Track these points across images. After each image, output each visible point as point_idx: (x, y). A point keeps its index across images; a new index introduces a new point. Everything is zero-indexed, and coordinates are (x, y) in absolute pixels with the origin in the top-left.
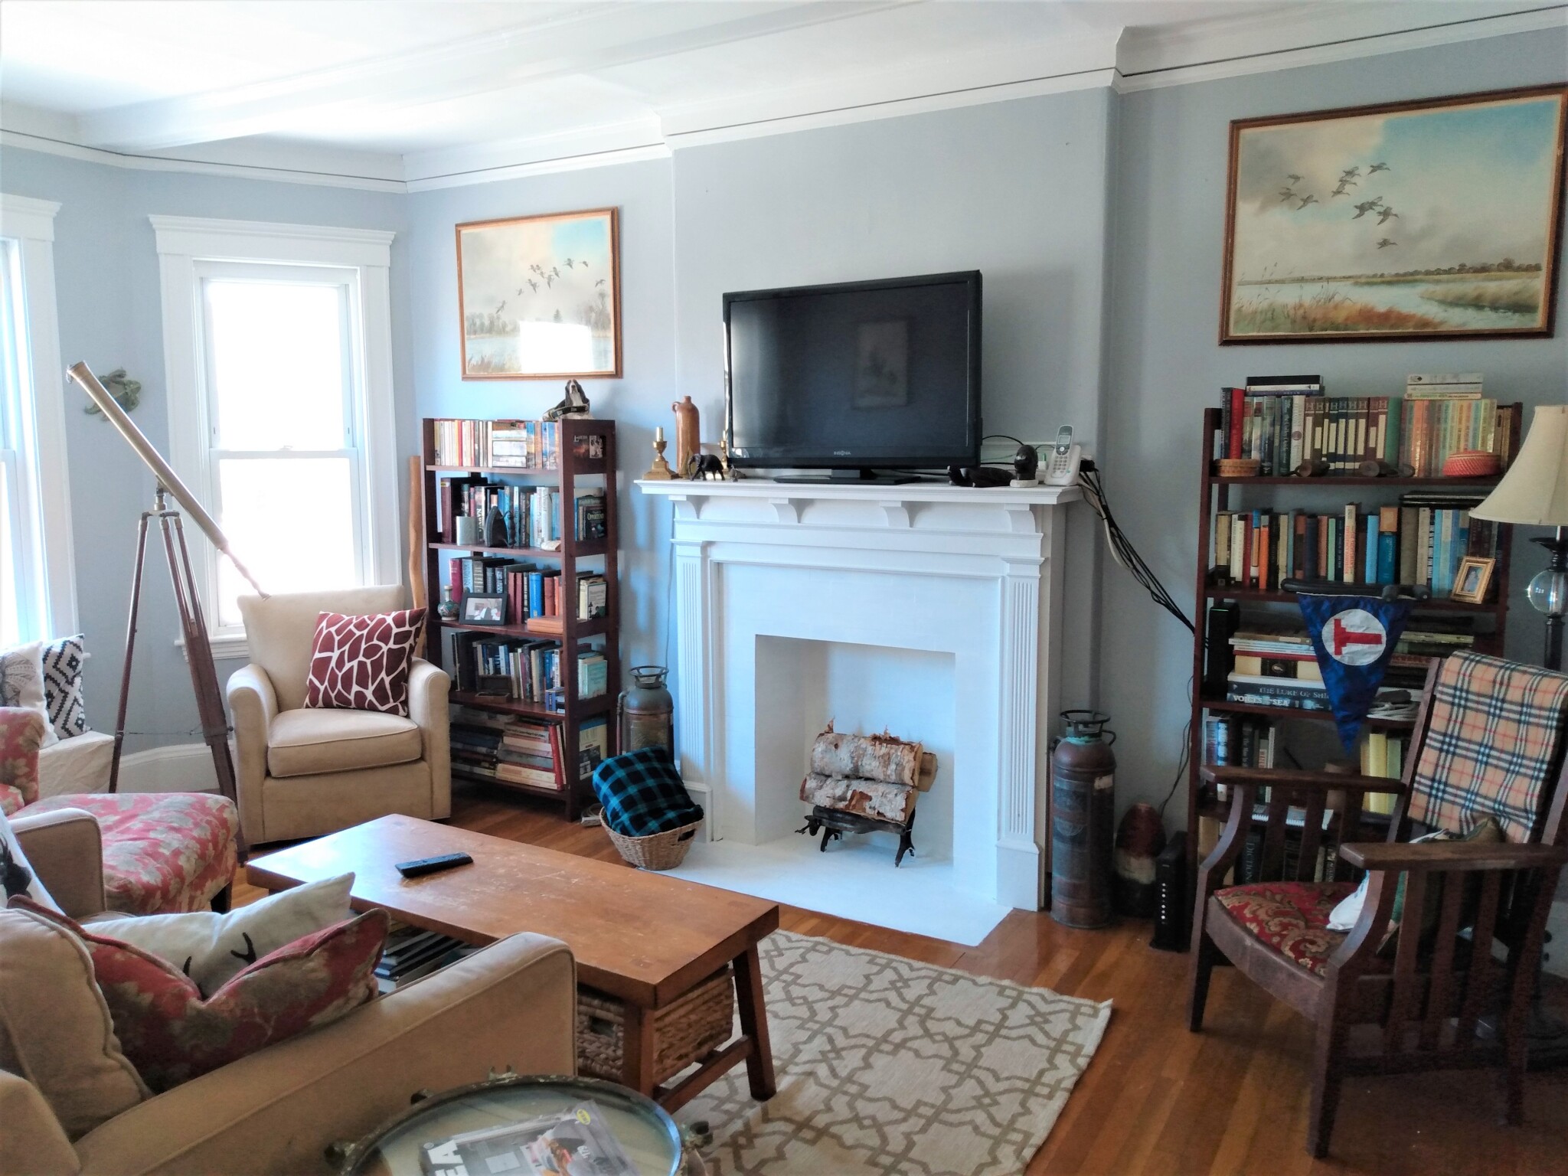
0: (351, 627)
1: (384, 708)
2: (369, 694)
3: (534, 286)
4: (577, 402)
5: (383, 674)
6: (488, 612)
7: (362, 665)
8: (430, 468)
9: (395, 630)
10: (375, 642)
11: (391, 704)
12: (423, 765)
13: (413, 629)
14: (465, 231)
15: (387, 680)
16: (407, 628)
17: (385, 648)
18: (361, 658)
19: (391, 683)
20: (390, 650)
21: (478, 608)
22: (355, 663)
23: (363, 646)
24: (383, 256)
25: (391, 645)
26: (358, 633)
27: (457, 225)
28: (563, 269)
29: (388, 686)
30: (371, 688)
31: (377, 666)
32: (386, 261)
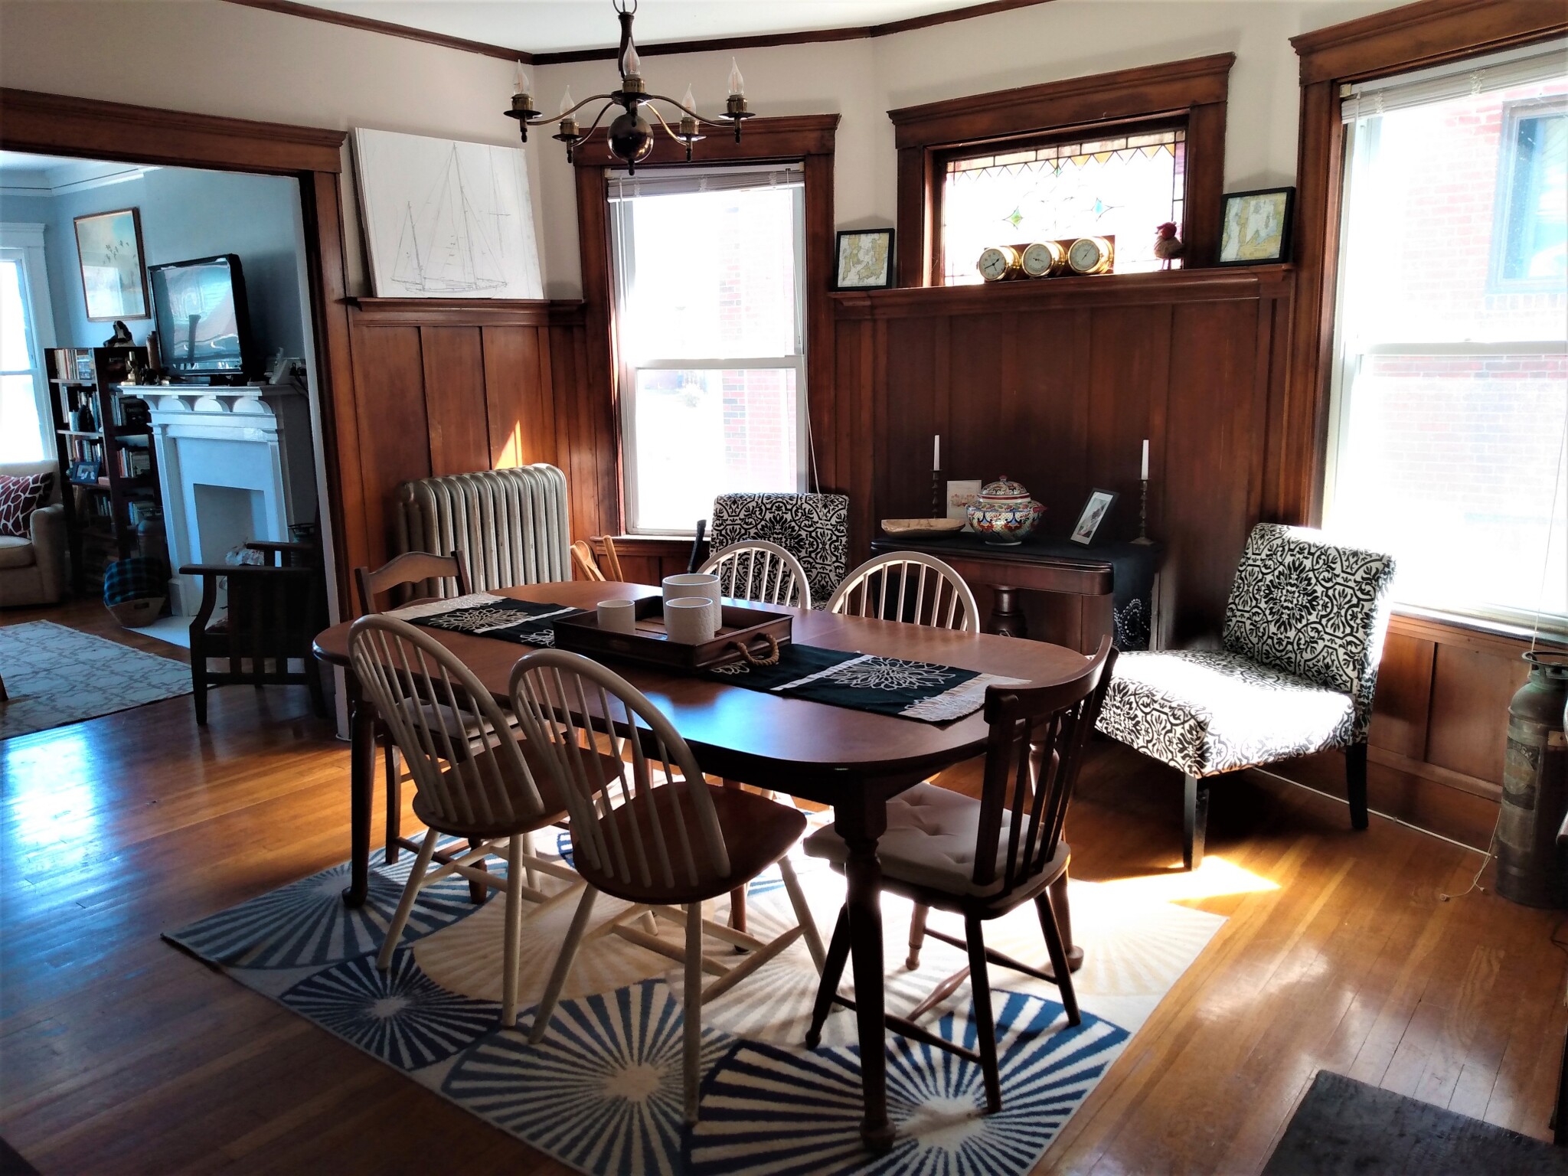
0: (11, 484)
1: (17, 534)
2: (10, 525)
3: (109, 258)
4: (121, 335)
5: (19, 513)
6: (89, 475)
7: (9, 506)
8: (53, 381)
9: (31, 486)
10: (19, 493)
11: (22, 531)
12: (34, 569)
13: (43, 485)
14: (79, 222)
15: (21, 517)
16: (39, 484)
17: (23, 497)
18: (9, 503)
19: (23, 518)
20: (26, 498)
21: (84, 471)
22: (5, 506)
23: (13, 496)
24: (40, 240)
25: (27, 495)
26: (12, 488)
27: (75, 219)
28: (119, 247)
29: (20, 518)
30: (11, 521)
31: (16, 508)
32: (42, 243)
